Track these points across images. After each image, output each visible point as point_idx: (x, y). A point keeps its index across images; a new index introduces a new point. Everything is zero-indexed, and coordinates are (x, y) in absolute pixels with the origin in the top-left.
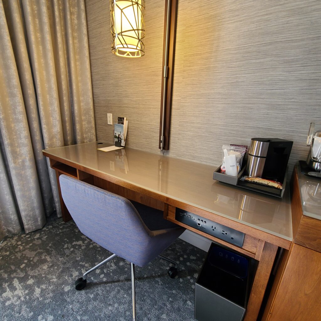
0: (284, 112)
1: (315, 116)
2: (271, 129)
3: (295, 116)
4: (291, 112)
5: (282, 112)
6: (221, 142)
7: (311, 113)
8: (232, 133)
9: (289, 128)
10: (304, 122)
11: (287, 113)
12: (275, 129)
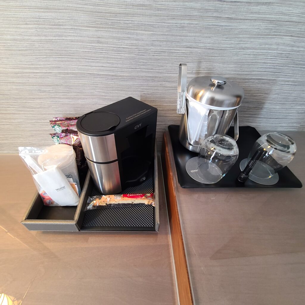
0: (129, 36)
1: (185, 44)
2: (116, 76)
3: (152, 45)
4: (143, 35)
5: (126, 36)
6: (32, 111)
7: (177, 36)
8: (44, 91)
9: (145, 72)
10: (168, 57)
11: (135, 37)
12: (123, 76)
